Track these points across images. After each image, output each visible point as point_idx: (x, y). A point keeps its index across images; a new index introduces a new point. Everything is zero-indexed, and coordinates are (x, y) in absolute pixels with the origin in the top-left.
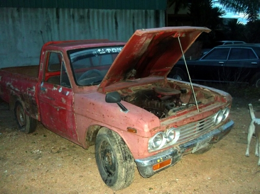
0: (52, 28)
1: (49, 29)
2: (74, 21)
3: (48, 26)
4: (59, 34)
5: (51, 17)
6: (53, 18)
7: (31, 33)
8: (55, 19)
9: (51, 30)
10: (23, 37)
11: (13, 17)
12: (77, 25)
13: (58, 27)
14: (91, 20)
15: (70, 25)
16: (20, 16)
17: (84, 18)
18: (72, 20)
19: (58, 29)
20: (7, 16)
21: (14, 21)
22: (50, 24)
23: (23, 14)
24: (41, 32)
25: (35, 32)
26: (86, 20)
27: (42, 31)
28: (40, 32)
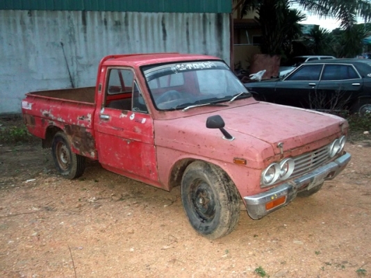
0: (77, 38)
1: (72, 39)
2: (106, 28)
3: (71, 35)
4: (86, 46)
5: (75, 23)
6: (78, 25)
7: (47, 45)
8: (81, 26)
9: (75, 42)
10: (38, 52)
11: (22, 23)
12: (111, 34)
13: (85, 37)
14: (130, 27)
15: (101, 34)
16: (32, 22)
17: (120, 24)
18: (104, 26)
19: (86, 41)
20: (15, 21)
21: (24, 29)
22: (74, 33)
23: (36, 18)
24: (62, 44)
25: (53, 43)
26: (123, 27)
27: (63, 42)
28: (60, 45)
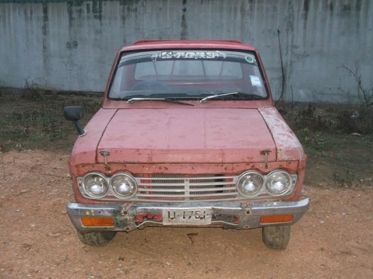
0: (295, 26)
1: (290, 27)
2: (332, 14)
3: (289, 22)
4: (305, 34)
5: (295, 9)
6: (298, 11)
7: (263, 33)
8: (302, 12)
9: (293, 30)
10: (253, 39)
11: (243, 10)
12: (336, 21)
13: (305, 24)
14: (362, 13)
15: (324, 20)
16: (251, 9)
17: (349, 9)
18: (329, 12)
19: (305, 28)
20: (236, 8)
21: (243, 16)
22: (293, 19)
23: (256, 5)
24: (279, 31)
25: (270, 31)
26: (353, 12)
27: (280, 30)
28: (276, 32)
